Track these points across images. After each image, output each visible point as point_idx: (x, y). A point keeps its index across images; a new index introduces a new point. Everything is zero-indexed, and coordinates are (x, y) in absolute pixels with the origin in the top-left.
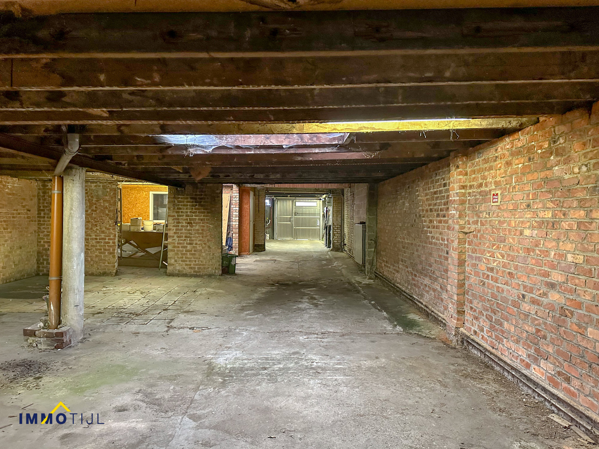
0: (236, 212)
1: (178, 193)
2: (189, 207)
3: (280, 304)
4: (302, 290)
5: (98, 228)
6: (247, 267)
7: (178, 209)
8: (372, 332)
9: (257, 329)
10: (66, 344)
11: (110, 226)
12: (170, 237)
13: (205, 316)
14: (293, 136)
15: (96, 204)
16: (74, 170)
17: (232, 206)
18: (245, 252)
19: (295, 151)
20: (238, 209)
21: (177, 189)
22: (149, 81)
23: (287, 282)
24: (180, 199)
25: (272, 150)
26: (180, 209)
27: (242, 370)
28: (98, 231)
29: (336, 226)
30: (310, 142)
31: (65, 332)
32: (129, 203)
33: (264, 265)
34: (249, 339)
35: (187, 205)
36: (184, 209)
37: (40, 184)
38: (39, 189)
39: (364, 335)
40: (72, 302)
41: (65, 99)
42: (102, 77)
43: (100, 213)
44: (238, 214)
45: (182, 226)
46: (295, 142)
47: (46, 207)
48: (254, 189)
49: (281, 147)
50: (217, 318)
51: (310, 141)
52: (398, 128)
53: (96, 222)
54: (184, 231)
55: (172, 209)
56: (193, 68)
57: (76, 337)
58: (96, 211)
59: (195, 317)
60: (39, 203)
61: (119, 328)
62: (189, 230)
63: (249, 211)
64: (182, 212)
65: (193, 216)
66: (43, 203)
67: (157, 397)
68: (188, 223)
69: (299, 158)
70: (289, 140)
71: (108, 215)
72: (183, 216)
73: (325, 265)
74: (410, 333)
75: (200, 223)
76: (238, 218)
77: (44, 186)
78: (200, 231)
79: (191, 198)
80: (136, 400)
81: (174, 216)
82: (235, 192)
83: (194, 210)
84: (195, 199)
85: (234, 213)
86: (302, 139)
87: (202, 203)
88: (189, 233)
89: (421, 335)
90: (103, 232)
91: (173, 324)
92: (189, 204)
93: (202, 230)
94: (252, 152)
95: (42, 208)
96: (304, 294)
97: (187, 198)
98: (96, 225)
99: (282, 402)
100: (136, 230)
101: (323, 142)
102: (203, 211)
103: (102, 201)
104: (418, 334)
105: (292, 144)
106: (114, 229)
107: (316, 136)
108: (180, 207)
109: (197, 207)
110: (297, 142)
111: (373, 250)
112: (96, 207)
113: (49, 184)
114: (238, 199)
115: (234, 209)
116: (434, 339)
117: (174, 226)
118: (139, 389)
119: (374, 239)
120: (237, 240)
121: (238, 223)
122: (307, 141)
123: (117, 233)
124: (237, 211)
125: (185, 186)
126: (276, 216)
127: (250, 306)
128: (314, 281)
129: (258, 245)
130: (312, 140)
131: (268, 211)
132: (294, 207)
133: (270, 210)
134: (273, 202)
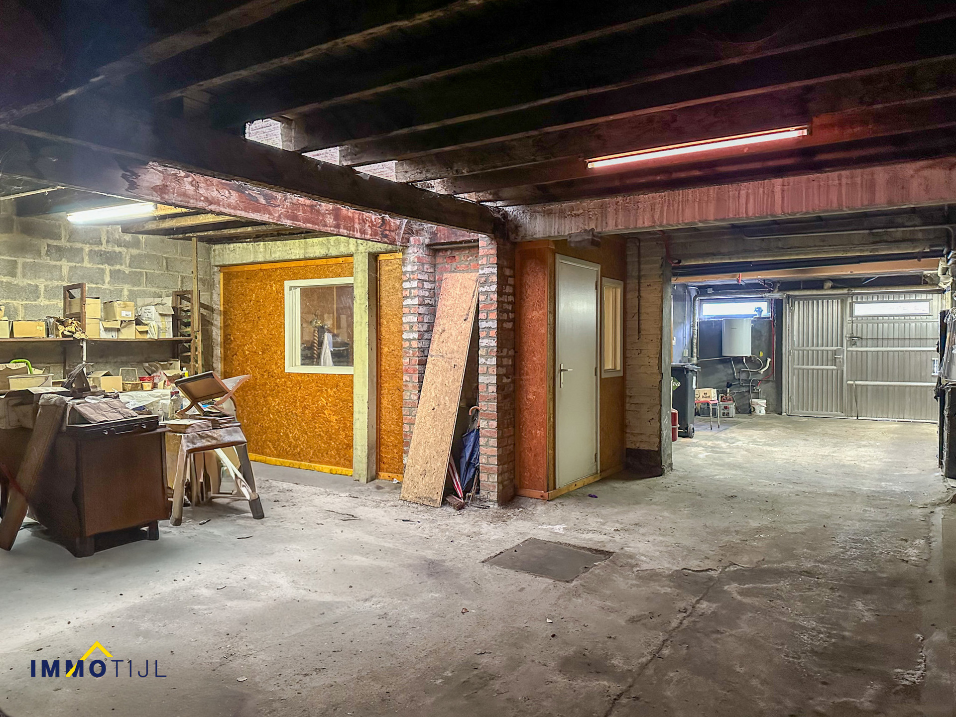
17: (480, 316)
18: (533, 490)
44: (494, 343)
76: (495, 361)
82: (484, 260)
85: (483, 342)
121: (495, 379)
124: (493, 333)
126: (787, 346)
129: (638, 451)
131: (765, 332)
132: (848, 318)
133: (770, 330)
134: (778, 307)
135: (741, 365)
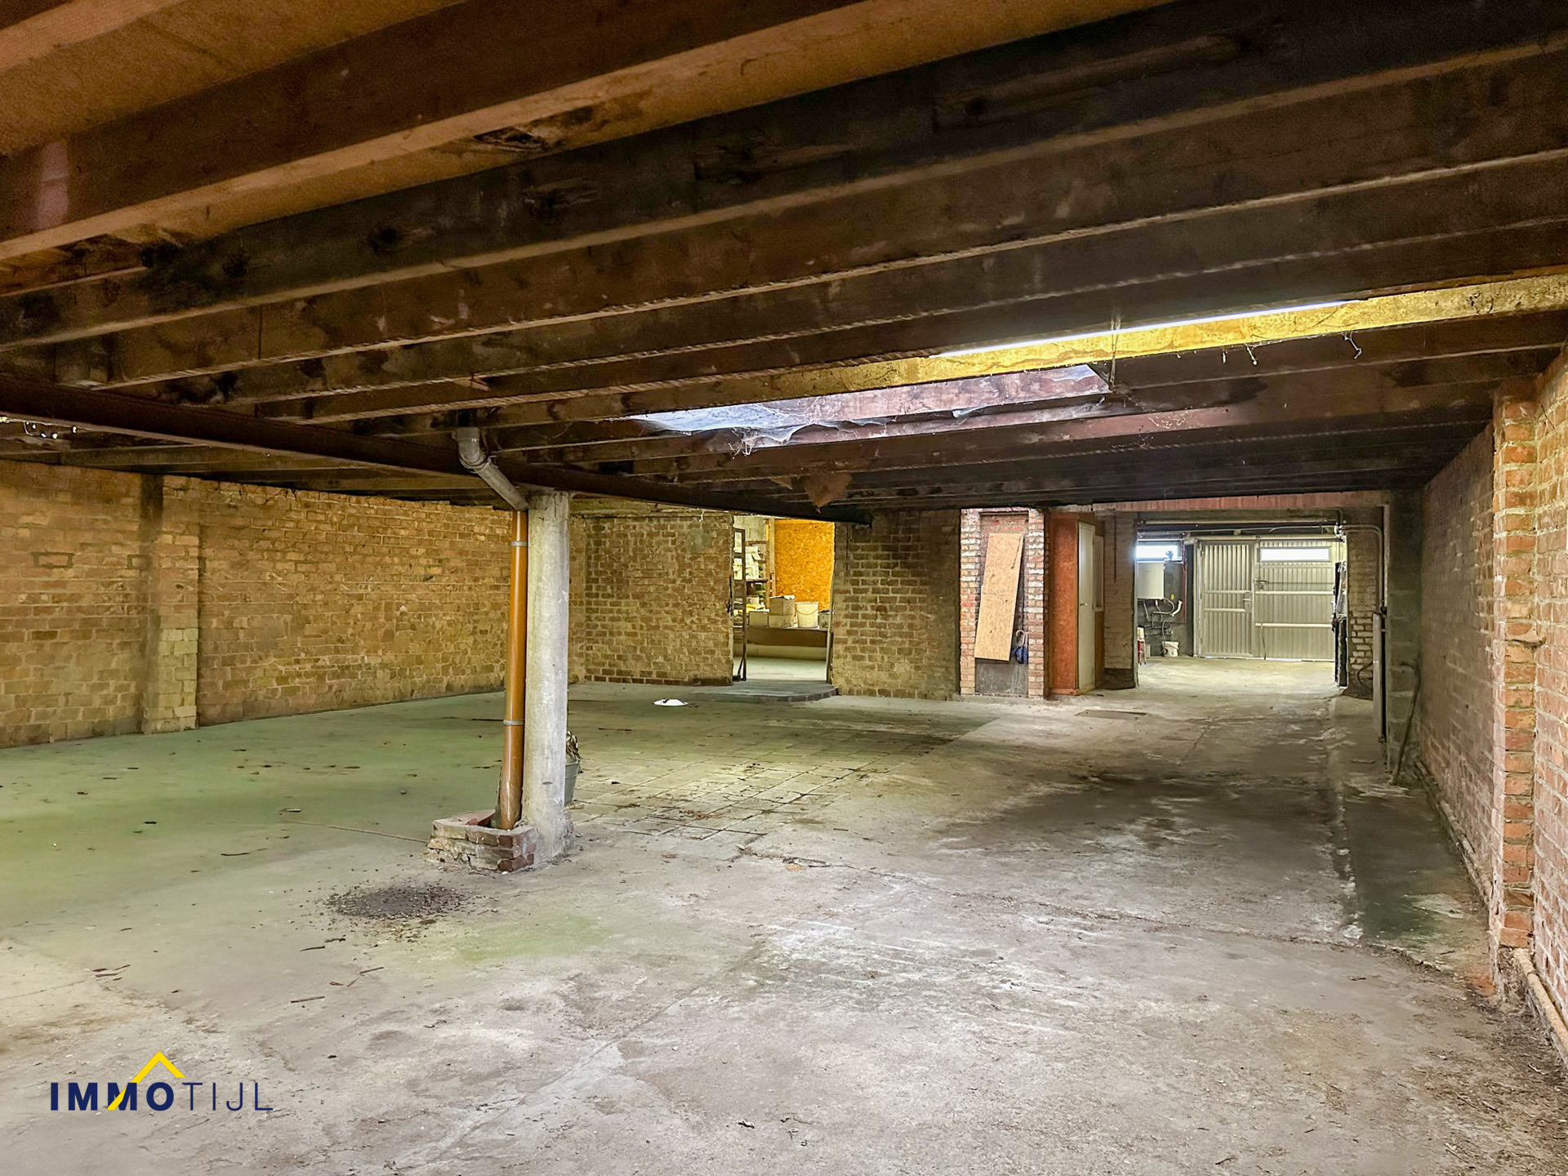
0: (1036, 580)
1: (858, 536)
2: (879, 568)
3: (1054, 829)
4: (1154, 801)
5: (694, 619)
6: (1047, 728)
7: (855, 574)
8: (1256, 932)
9: (935, 883)
10: (519, 862)
11: (717, 615)
12: (839, 641)
13: (839, 836)
14: (977, 384)
15: (690, 566)
16: (544, 498)
17: (1028, 565)
18: (1065, 687)
19: (989, 422)
20: (1042, 572)
21: (853, 527)
22: (451, 322)
23: (1130, 777)
24: (859, 552)
25: (931, 425)
26: (861, 574)
27: (818, 968)
28: (694, 626)
29: (1359, 621)
30: (1022, 397)
31: (519, 838)
32: (794, 561)
33: (1100, 724)
34: (898, 901)
35: (876, 566)
36: (868, 575)
37: (591, 524)
38: (589, 536)
39: (1222, 937)
40: (540, 776)
41: (386, 366)
42: (382, 324)
43: (698, 585)
44: (1041, 585)
45: (864, 616)
46: (982, 401)
47: (602, 573)
48: (1087, 518)
49: (947, 416)
50: (867, 842)
51: (1022, 394)
52: (1171, 345)
53: (690, 605)
54: (868, 628)
55: (842, 574)
56: (523, 284)
57: (546, 850)
58: (690, 581)
59: (814, 834)
60: (588, 565)
61: (643, 843)
62: (880, 626)
63: (1074, 576)
64: (864, 582)
65: (888, 593)
66: (596, 566)
67: (597, 995)
68: (878, 609)
69: (1035, 439)
70: (968, 395)
71: (713, 590)
72: (866, 591)
73: (1295, 735)
74: (1379, 949)
75: (905, 608)
76: (1041, 597)
77: (599, 529)
78: (906, 630)
79: (885, 548)
80: (556, 992)
81: (848, 592)
82: (1033, 527)
83: (891, 578)
84: (895, 549)
85: (1032, 584)
86: (1001, 390)
87: (910, 560)
88: (881, 634)
89: (1409, 958)
90: (704, 628)
91: (756, 846)
92: (879, 561)
93: (911, 626)
94: (884, 435)
95: (593, 576)
96: (1150, 811)
97: (875, 549)
98: (691, 614)
99: (843, 1056)
100: (779, 625)
101: (1060, 392)
102: (911, 578)
103: (701, 559)
104: (1403, 955)
105: (976, 406)
106: (725, 622)
107: (1040, 380)
108: (860, 569)
109: (897, 569)
110: (989, 399)
111: (1410, 694)
112: (691, 573)
113: (606, 525)
114: (1042, 546)
115: (1032, 571)
116: (1448, 974)
117: (846, 616)
118: (577, 972)
119: (1411, 661)
120: (1041, 654)
121: (1041, 610)
122: (1014, 393)
123: (730, 631)
124: (1041, 578)
125: (872, 518)
126: (1198, 590)
127: (972, 825)
128: (1215, 778)
129: (1115, 670)
130: (1029, 391)
131: (1176, 576)
132: (1255, 563)
133: (1181, 573)
134: (1189, 552)
135: (1152, 608)
